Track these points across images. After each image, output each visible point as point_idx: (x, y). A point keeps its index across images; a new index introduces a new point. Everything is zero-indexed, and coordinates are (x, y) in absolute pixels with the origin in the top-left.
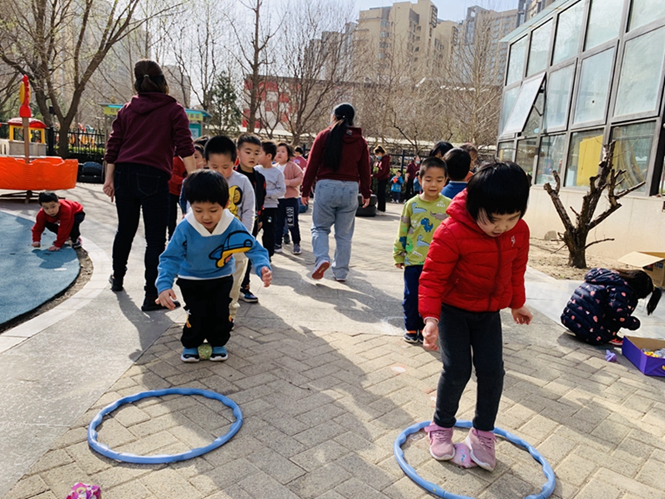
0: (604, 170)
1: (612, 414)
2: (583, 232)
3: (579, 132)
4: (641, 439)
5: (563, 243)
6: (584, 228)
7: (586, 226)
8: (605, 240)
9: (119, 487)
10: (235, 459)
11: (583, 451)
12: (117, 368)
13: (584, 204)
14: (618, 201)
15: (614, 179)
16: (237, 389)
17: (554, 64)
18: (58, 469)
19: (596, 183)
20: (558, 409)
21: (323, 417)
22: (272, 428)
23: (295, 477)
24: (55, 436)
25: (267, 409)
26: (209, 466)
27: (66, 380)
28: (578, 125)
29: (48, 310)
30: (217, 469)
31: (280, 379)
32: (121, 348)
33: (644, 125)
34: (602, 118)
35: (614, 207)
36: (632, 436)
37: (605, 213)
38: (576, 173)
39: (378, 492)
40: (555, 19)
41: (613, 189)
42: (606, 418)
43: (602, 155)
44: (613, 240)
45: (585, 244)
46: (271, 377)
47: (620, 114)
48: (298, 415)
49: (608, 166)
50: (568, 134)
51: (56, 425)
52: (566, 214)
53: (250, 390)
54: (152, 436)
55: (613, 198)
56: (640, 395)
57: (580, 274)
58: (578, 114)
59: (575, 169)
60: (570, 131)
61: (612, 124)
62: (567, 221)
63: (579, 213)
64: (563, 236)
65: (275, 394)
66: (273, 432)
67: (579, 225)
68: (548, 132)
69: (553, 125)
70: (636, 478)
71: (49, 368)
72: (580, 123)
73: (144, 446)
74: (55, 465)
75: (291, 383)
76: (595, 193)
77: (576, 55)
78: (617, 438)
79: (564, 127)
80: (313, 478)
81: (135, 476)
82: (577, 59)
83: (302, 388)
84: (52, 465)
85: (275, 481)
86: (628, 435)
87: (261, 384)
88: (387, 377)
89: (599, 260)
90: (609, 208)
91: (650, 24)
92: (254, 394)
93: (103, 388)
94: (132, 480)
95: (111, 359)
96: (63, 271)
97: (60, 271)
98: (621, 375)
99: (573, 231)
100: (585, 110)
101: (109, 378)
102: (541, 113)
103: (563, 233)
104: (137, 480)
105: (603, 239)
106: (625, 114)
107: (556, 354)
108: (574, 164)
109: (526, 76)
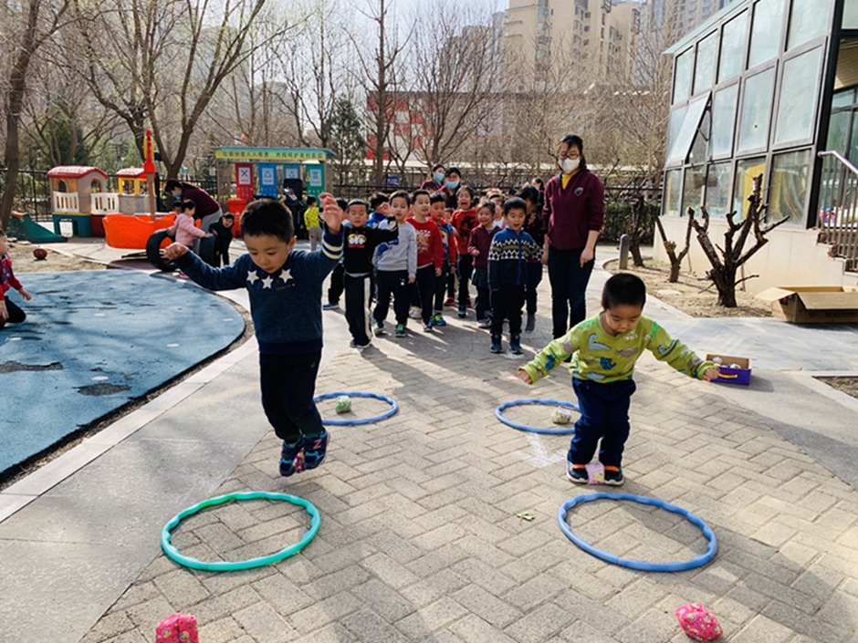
0: (752, 204)
2: (730, 269)
3: (745, 160)
5: (711, 281)
6: (732, 266)
7: (734, 264)
13: (727, 241)
14: (765, 236)
17: (719, 82)
28: (744, 152)
34: (764, 144)
35: (761, 243)
37: (751, 250)
40: (719, 31)
41: (759, 225)
44: (758, 276)
45: (734, 281)
47: (780, 142)
49: (756, 200)
50: (734, 161)
52: (713, 252)
55: (759, 234)
58: (742, 140)
59: (742, 200)
60: (735, 159)
61: (774, 151)
62: (715, 259)
63: (724, 250)
64: (710, 275)
67: (726, 262)
68: (714, 159)
69: (720, 151)
72: (745, 149)
77: (740, 73)
79: (729, 154)
82: (741, 78)
90: (756, 243)
91: (807, 44)
99: (721, 269)
100: (749, 135)
102: (708, 137)
103: (710, 271)
105: (749, 276)
106: (784, 141)
108: (740, 195)
109: (692, 94)
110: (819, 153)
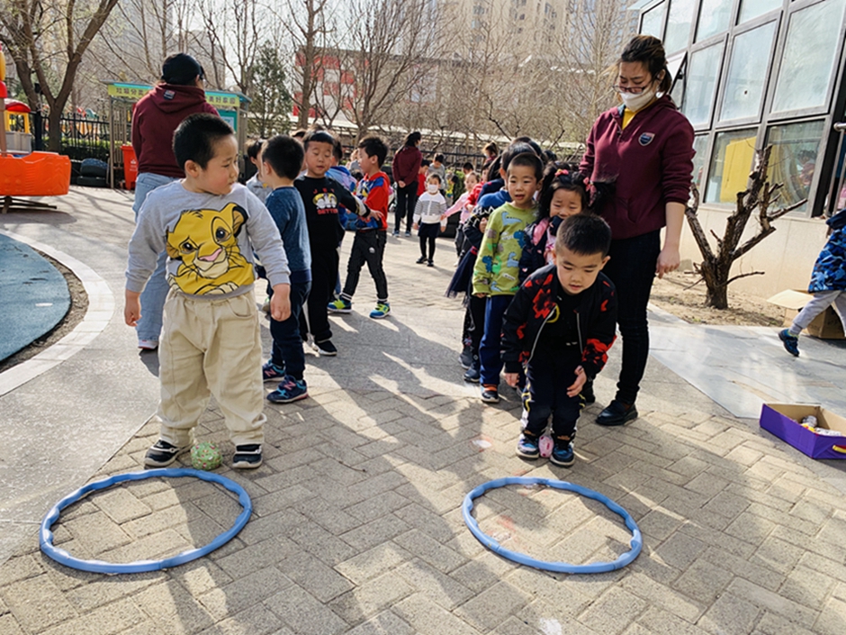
0: (755, 183)
1: (753, 504)
2: (726, 262)
3: (725, 132)
4: (787, 539)
5: (699, 276)
6: (727, 258)
7: (730, 255)
8: (752, 274)
9: (103, 608)
10: (263, 568)
11: (713, 555)
12: (112, 442)
13: (728, 227)
14: (772, 224)
15: (767, 195)
16: (270, 471)
17: (698, 41)
18: (23, 582)
19: (745, 199)
20: (684, 498)
21: (381, 509)
22: (312, 525)
23: (340, 593)
24: (21, 536)
25: (308, 499)
26: (227, 579)
27: (41, 458)
28: (726, 123)
29: (23, 360)
30: (236, 582)
31: (328, 457)
32: (118, 413)
33: (808, 124)
34: (756, 114)
35: (766, 231)
36: (777, 535)
37: (754, 239)
38: (719, 186)
39: (447, 613)
41: (766, 208)
42: (744, 511)
43: (754, 163)
44: (763, 273)
45: (727, 278)
46: (315, 455)
47: (779, 110)
48: (348, 506)
49: (761, 178)
50: (712, 133)
51: (23, 521)
52: (705, 239)
53: (287, 472)
54: (152, 536)
55: (765, 220)
56: (789, 479)
57: (719, 317)
58: (725, 108)
59: (719, 180)
60: (714, 131)
61: (769, 122)
62: (706, 248)
63: (722, 238)
64: (700, 268)
65: (319, 478)
66: (314, 531)
67: (721, 254)
70: (780, 592)
71: (19, 441)
72: (728, 120)
73: (141, 550)
74: (19, 577)
75: (341, 463)
76: (743, 214)
77: (726, 30)
78: (757, 538)
79: (706, 126)
80: (363, 594)
81: (126, 592)
82: (728, 35)
83: (355, 470)
84: (14, 577)
85: (313, 599)
86: (772, 534)
87: (303, 465)
88: (467, 455)
89: (744, 298)
90: (759, 232)
92: (291, 478)
93: (91, 470)
94: (122, 598)
95: (104, 429)
96: (48, 307)
97: (44, 307)
98: (766, 452)
99: (713, 262)
100: (735, 103)
101: (100, 456)
103: (700, 263)
104: (129, 598)
105: (750, 272)
106: (785, 110)
107: (685, 423)
108: (717, 173)
110: (835, 125)
